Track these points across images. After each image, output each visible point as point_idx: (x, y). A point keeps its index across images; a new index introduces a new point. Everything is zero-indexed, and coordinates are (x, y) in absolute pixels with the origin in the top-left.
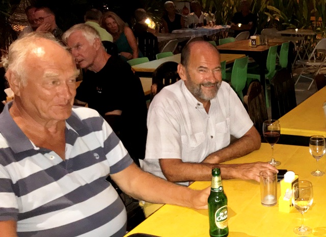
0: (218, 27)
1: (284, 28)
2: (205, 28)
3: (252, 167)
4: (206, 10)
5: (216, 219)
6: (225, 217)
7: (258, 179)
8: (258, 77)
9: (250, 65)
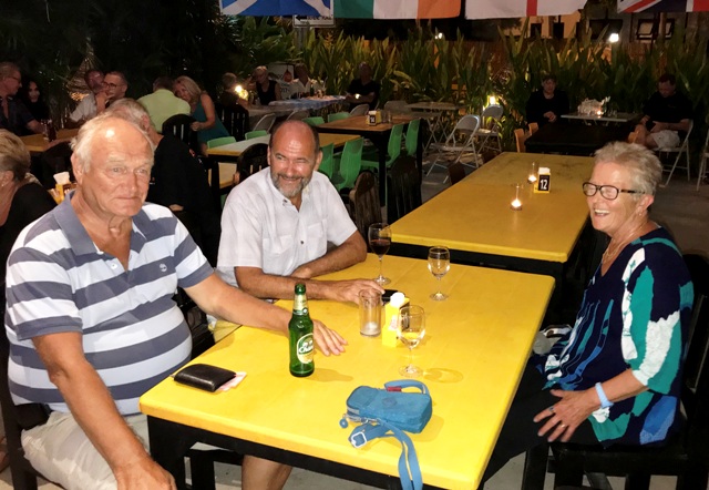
0: (330, 98)
1: (416, 100)
2: (312, 99)
3: (352, 284)
4: (315, 76)
5: (299, 350)
6: (310, 349)
7: (357, 301)
8: (376, 165)
9: (365, 149)
